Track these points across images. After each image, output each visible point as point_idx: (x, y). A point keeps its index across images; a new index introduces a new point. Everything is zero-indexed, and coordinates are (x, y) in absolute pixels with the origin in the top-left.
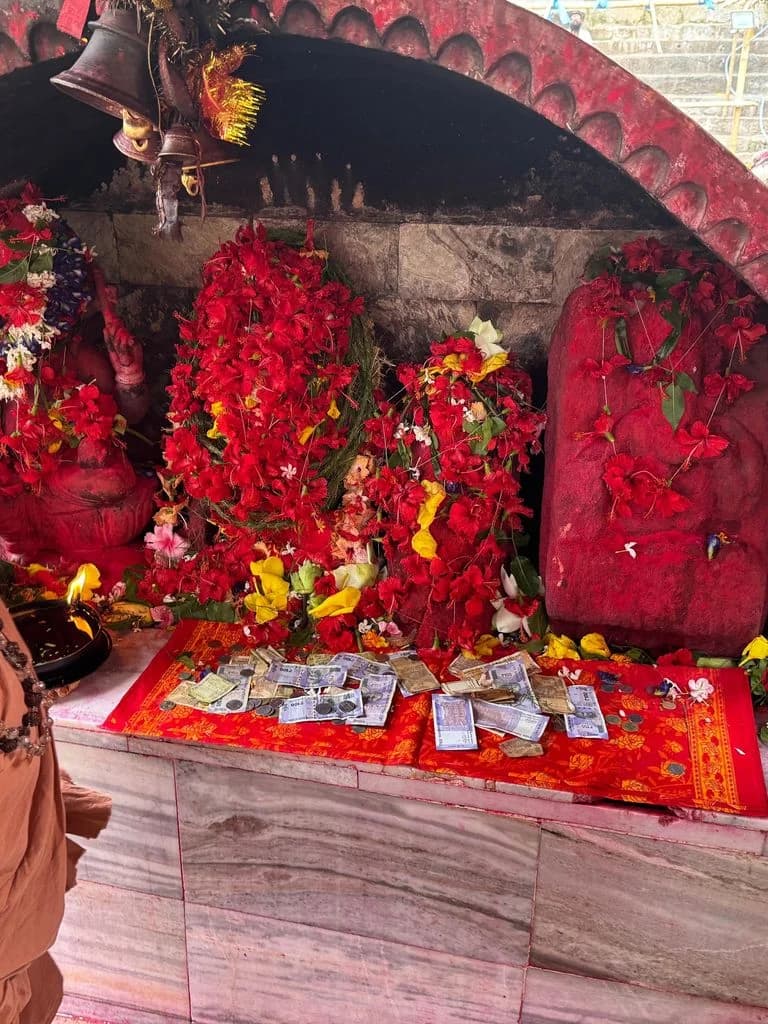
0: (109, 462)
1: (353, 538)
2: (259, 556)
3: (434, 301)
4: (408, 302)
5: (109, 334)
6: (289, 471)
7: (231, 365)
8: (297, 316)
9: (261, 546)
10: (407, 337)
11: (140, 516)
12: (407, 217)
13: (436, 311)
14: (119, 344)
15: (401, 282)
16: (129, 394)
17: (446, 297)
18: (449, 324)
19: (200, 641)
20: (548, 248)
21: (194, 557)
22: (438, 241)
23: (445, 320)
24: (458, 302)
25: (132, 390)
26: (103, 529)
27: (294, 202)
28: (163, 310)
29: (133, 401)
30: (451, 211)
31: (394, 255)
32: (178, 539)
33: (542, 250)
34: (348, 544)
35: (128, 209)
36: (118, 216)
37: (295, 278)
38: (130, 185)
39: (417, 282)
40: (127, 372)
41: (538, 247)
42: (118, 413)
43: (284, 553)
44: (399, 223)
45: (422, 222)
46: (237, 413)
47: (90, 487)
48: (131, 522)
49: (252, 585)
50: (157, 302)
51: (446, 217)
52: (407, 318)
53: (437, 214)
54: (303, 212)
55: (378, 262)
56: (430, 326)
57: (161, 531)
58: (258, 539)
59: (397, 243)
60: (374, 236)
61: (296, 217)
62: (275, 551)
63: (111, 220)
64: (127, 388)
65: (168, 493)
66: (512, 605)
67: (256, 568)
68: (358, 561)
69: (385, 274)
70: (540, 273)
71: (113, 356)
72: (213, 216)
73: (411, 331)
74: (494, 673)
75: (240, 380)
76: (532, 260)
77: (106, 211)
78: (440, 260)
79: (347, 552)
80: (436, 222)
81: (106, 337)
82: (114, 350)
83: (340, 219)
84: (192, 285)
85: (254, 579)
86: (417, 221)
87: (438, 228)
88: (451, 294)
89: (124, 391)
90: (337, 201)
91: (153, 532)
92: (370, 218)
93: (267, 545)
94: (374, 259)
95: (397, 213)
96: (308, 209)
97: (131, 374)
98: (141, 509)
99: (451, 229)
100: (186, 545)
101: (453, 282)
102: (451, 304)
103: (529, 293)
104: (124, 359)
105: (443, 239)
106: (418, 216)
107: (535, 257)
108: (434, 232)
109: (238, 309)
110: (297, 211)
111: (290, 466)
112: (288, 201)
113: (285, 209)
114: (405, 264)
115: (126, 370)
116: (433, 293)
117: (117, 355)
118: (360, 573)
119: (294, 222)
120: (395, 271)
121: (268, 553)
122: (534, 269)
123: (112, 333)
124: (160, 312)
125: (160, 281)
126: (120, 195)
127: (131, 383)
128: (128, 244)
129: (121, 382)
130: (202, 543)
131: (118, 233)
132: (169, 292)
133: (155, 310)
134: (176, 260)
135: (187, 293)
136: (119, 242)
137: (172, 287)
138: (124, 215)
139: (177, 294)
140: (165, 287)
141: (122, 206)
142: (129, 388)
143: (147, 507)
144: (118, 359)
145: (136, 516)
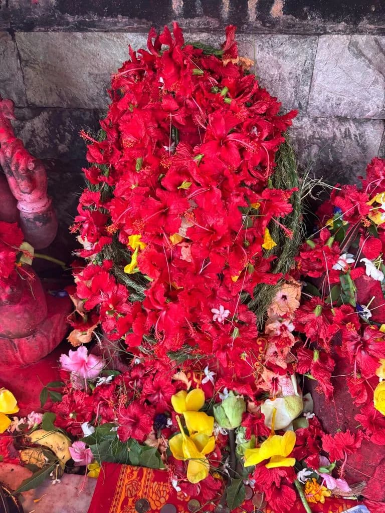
1: (281, 371)
2: (179, 387)
3: (342, 119)
4: (315, 120)
5: (5, 156)
6: (221, 314)
8: (231, 137)
9: (181, 377)
10: (309, 155)
12: (329, 26)
13: (343, 130)
14: (17, 168)
15: (312, 99)
16: (34, 223)
17: (357, 115)
18: (354, 144)
19: (126, 501)
22: (360, 54)
23: (350, 138)
24: (368, 120)
25: (36, 219)
26: (18, 354)
27: (206, 13)
28: (70, 132)
29: (39, 230)
30: (379, 20)
31: (309, 73)
32: (93, 360)
34: (272, 375)
35: (29, 27)
36: (21, 35)
37: (224, 92)
39: (328, 100)
40: (28, 200)
42: (25, 241)
43: (204, 381)
44: (319, 35)
45: (344, 32)
46: (160, 249)
49: (175, 422)
50: (64, 124)
51: (372, 27)
52: (312, 137)
53: (364, 24)
54: (214, 23)
55: (289, 79)
56: (334, 145)
57: (76, 355)
58: (178, 370)
59: (313, 57)
60: (288, 49)
61: (207, 30)
62: (195, 380)
63: (14, 39)
64: (31, 216)
65: (82, 315)
67: (179, 403)
68: (285, 393)
69: (296, 92)
71: (11, 181)
72: (119, 30)
73: (315, 150)
75: (166, 214)
77: (8, 30)
78: (358, 76)
79: (272, 383)
80: (361, 32)
81: (2, 160)
82: (12, 175)
83: (256, 32)
84: (97, 106)
85: (177, 417)
86: (339, 32)
87: (361, 39)
88: (362, 113)
89: (28, 220)
90: (254, 10)
91: (67, 355)
92: (289, 29)
93: (186, 373)
94: (286, 76)
95: (318, 22)
96: (220, 20)
97: (33, 202)
98: (54, 332)
99: (376, 41)
100: (101, 365)
101: (367, 99)
102: (359, 122)
105: (365, 52)
106: (342, 26)
108: (355, 44)
109: (156, 126)
110: (208, 22)
111: (222, 308)
112: (199, 11)
113: (196, 20)
114: (319, 79)
115: (28, 197)
116: (343, 111)
117: (16, 181)
118: (290, 407)
119: (204, 35)
120: (307, 88)
121: (189, 385)
123: (8, 155)
124: (67, 133)
125: (66, 103)
126: (20, 10)
127: (34, 211)
128: (32, 65)
129: (24, 211)
130: (118, 362)
131: (22, 53)
132: (74, 113)
133: (62, 132)
134: (81, 80)
135: (92, 115)
136: (23, 63)
137: (78, 109)
138: (26, 33)
139: (82, 116)
140: (70, 109)
141: (23, 23)
142: (33, 217)
143: (61, 328)
144: (17, 185)
145: (51, 340)
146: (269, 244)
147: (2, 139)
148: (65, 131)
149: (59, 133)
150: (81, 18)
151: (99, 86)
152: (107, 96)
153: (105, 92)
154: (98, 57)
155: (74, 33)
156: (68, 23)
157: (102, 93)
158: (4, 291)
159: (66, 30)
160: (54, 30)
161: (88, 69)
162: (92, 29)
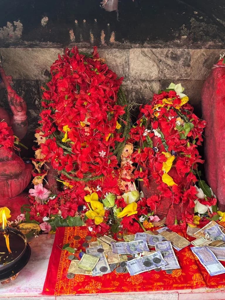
0: (14, 158)
1: (128, 181)
2: (87, 193)
3: (143, 81)
4: (132, 81)
5: (11, 97)
6: (103, 154)
7: (74, 107)
8: (100, 86)
9: (87, 189)
10: (132, 96)
11: (26, 182)
12: (133, 45)
13: (144, 85)
14: (16, 102)
15: (130, 73)
16: (21, 125)
17: (148, 79)
18: (149, 90)
20: (189, 57)
21: (54, 197)
22: (146, 55)
23: (147, 88)
24: (153, 80)
25: (22, 123)
27: (84, 41)
30: (151, 43)
31: (127, 63)
32: (46, 191)
33: (187, 58)
34: (126, 183)
35: (7, 46)
36: (3, 49)
37: (96, 70)
38: (8, 34)
39: (136, 73)
40: (20, 115)
41: (185, 56)
43: (97, 191)
44: (129, 48)
45: (139, 47)
47: (5, 170)
48: (22, 184)
49: (87, 206)
50: (22, 87)
51: (149, 45)
52: (132, 89)
53: (145, 44)
54: (88, 45)
55: (120, 65)
56: (141, 92)
57: (38, 187)
58: (86, 186)
59: (128, 57)
60: (118, 54)
61: (86, 47)
62: (94, 190)
64: (20, 122)
65: (38, 170)
66: (202, 201)
67: (87, 199)
68: (131, 190)
69: (123, 71)
70: (186, 68)
71: (12, 107)
72: (48, 47)
73: (134, 94)
74: (208, 232)
75: (79, 114)
76: (183, 62)
78: (146, 64)
79: (126, 187)
80: (145, 47)
83: (104, 47)
84: (38, 79)
85: (88, 204)
86: (137, 47)
87: (146, 50)
88: (151, 77)
89: (18, 124)
90: (103, 40)
91: (33, 188)
92: (117, 47)
93: (90, 187)
94: (119, 65)
95: (128, 44)
96: (91, 43)
97: (22, 115)
98: (27, 178)
99: (151, 50)
100: (49, 192)
101: (151, 72)
102: (150, 81)
103: (181, 76)
104: (19, 108)
105: (148, 54)
106: (137, 45)
107: (184, 61)
108: (144, 52)
110: (85, 44)
111: (103, 151)
112: (82, 40)
113: (81, 43)
114: (132, 65)
115: (20, 114)
116: (143, 77)
117: (14, 106)
118: (134, 195)
119: (84, 49)
120: (127, 69)
121: (91, 192)
122: (184, 66)
123: (13, 96)
124: (23, 91)
125: (23, 78)
126: (4, 39)
127: (22, 120)
128: (7, 62)
129: (17, 120)
130: (57, 191)
131: (3, 57)
132: (27, 82)
133: (20, 90)
134: (30, 67)
135: (35, 82)
136: (3, 61)
137: (28, 80)
138: (5, 48)
139: (31, 83)
140: (25, 80)
141: (4, 44)
142: (20, 123)
143: (29, 177)
144: (16, 108)
145: (25, 182)
146: (119, 126)
147: (9, 90)
148: (22, 90)
149: (19, 91)
150: (31, 43)
151: (39, 70)
152: (43, 74)
153: (42, 72)
154: (39, 58)
155: (28, 48)
156: (25, 45)
157: (40, 73)
158: (10, 154)
159: (24, 47)
160: (19, 47)
161: (34, 63)
162: (36, 47)
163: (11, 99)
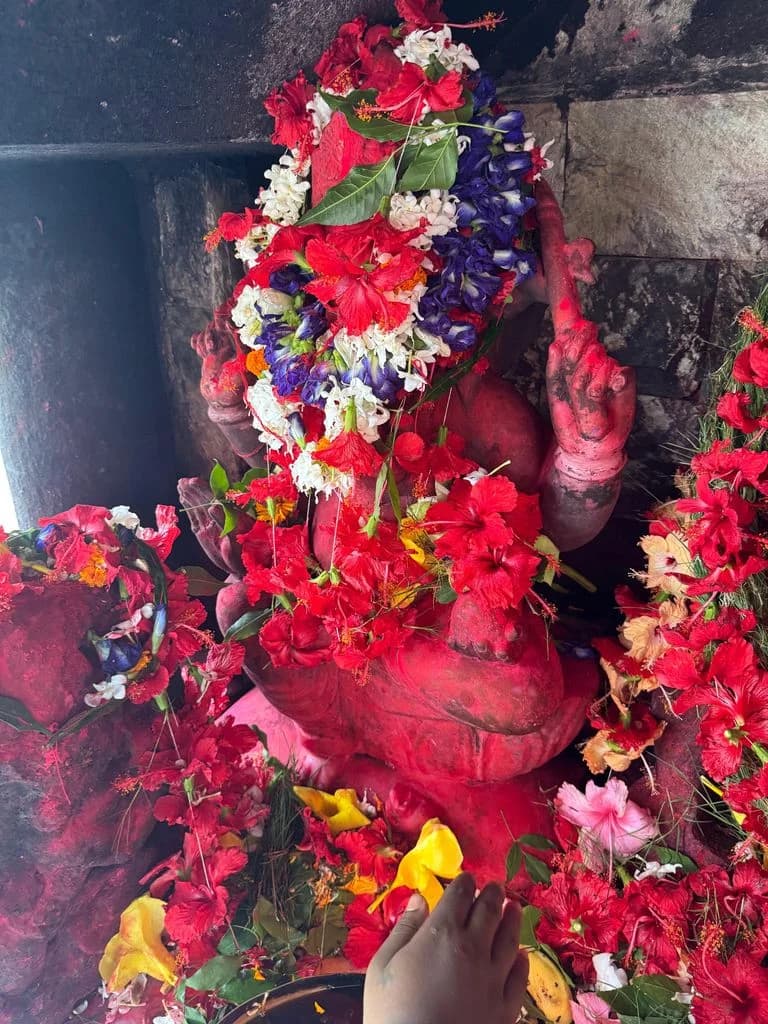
5: (562, 360)
14: (585, 385)
16: (581, 501)
25: (588, 493)
26: (479, 759)
29: (587, 520)
32: (636, 817)
35: (604, 90)
36: (582, 108)
38: (622, 27)
40: (590, 453)
42: (543, 532)
48: (536, 753)
50: (630, 291)
57: (600, 796)
63: (564, 118)
64: (581, 487)
65: (624, 710)
71: (560, 410)
77: (556, 99)
81: (553, 366)
82: (564, 395)
89: (571, 494)
91: (583, 790)
97: (598, 458)
98: (561, 735)
100: (652, 833)
104: (590, 421)
115: (591, 448)
117: (572, 407)
123: (572, 356)
124: (631, 310)
125: (646, 246)
126: (594, 56)
127: (594, 478)
128: (590, 168)
129: (570, 474)
130: (690, 836)
131: (574, 146)
132: (660, 269)
133: (622, 306)
134: (695, 197)
135: (702, 272)
136: (572, 166)
137: (671, 259)
138: (594, 103)
139: (677, 274)
140: (653, 259)
141: (592, 82)
142: (584, 489)
144: (575, 419)
145: (549, 748)
147: (562, 321)
148: (629, 304)
149: (615, 308)
150: (732, 62)
151: (737, 209)
152: (751, 231)
153: (750, 222)
154: (751, 146)
155: (704, 97)
156: (696, 75)
157: (741, 225)
158: (502, 634)
159: (686, 92)
160: (659, 94)
161: (721, 172)
162: (753, 84)
163: (561, 369)
